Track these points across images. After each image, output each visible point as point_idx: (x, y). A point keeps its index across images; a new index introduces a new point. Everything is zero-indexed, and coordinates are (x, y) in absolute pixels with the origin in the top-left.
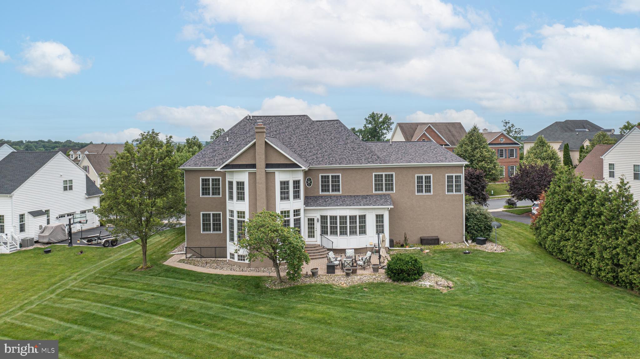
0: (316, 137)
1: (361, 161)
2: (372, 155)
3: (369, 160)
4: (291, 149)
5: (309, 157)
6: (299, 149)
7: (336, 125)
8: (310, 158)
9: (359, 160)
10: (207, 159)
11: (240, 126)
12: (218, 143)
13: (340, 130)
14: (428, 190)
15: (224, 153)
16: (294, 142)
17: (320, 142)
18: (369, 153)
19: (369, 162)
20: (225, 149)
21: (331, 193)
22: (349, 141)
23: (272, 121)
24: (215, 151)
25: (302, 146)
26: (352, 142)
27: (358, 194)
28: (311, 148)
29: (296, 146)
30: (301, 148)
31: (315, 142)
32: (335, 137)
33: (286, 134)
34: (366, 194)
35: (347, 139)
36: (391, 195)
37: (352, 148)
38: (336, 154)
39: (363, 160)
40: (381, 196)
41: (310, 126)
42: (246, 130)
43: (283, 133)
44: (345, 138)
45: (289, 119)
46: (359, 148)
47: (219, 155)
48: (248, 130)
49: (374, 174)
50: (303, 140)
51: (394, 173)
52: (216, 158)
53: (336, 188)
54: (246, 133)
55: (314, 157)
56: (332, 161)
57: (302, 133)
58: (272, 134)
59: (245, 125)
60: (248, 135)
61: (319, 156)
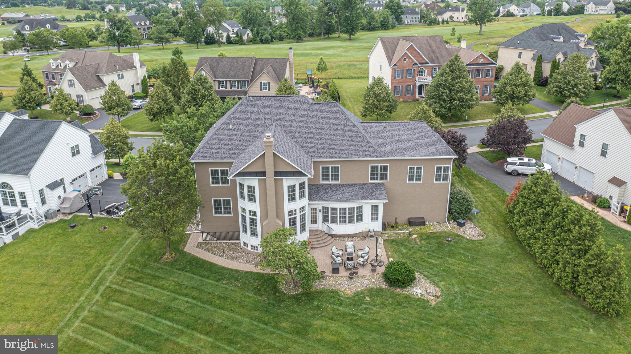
0: (316, 124)
1: (358, 154)
2: (369, 147)
3: (367, 153)
4: (293, 138)
5: (310, 148)
6: (300, 139)
7: (333, 109)
8: (311, 150)
9: (357, 154)
10: (214, 151)
11: (241, 108)
12: (222, 131)
13: (338, 115)
14: (418, 179)
15: (230, 144)
16: (294, 129)
17: (320, 130)
18: (366, 145)
19: (366, 155)
20: (230, 139)
21: (331, 182)
22: (347, 129)
23: (272, 102)
24: (220, 141)
25: (303, 134)
26: (350, 130)
27: (356, 183)
28: (311, 138)
29: (297, 135)
30: (302, 137)
31: (314, 130)
32: (334, 124)
33: (287, 119)
34: (362, 183)
35: (345, 126)
36: (385, 183)
37: (350, 137)
38: (336, 145)
39: (361, 152)
40: (375, 184)
41: (309, 110)
42: (247, 115)
43: (284, 118)
44: (343, 126)
45: (288, 100)
46: (356, 138)
47: (225, 145)
48: (249, 114)
49: (370, 165)
50: (303, 127)
51: (389, 165)
52: (223, 150)
53: (335, 177)
54: (248, 119)
55: (315, 149)
56: (332, 154)
57: (301, 119)
58: (273, 120)
59: (246, 108)
60: (250, 121)
61: (320, 147)
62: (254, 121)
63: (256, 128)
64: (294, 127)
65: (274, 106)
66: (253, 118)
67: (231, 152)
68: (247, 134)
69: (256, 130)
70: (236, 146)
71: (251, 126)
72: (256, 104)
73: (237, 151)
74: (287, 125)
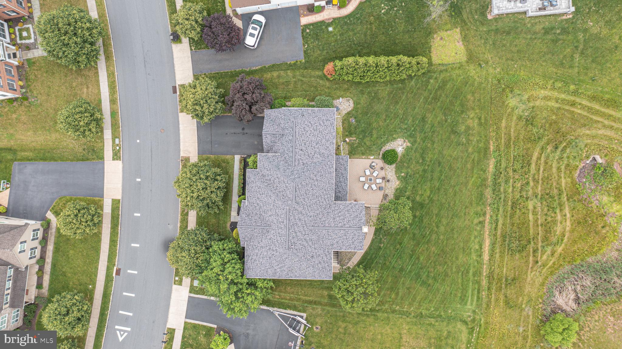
3: (331, 166)
6: (320, 209)
7: (300, 187)
8: (327, 202)
10: (326, 265)
12: (313, 262)
13: (304, 184)
17: (315, 196)
18: (326, 166)
19: (332, 167)
20: (318, 257)
22: (315, 178)
23: (293, 231)
24: (319, 262)
25: (317, 208)
26: (316, 176)
28: (320, 202)
29: (318, 212)
31: (314, 200)
32: (311, 187)
33: (306, 219)
35: (313, 180)
37: (320, 176)
38: (325, 186)
39: (331, 170)
41: (300, 204)
42: (302, 248)
43: (305, 222)
44: (312, 181)
45: (291, 219)
46: (321, 172)
47: (323, 259)
48: (302, 246)
50: (312, 208)
52: (326, 259)
54: (305, 247)
57: (306, 209)
58: (306, 229)
59: (296, 250)
60: (307, 245)
61: (326, 197)
62: (307, 242)
63: (311, 240)
64: (312, 214)
65: (296, 229)
66: (305, 243)
67: (327, 254)
68: (316, 246)
69: (313, 240)
70: (324, 251)
71: (310, 243)
72: (294, 243)
73: (327, 250)
74: (311, 219)
